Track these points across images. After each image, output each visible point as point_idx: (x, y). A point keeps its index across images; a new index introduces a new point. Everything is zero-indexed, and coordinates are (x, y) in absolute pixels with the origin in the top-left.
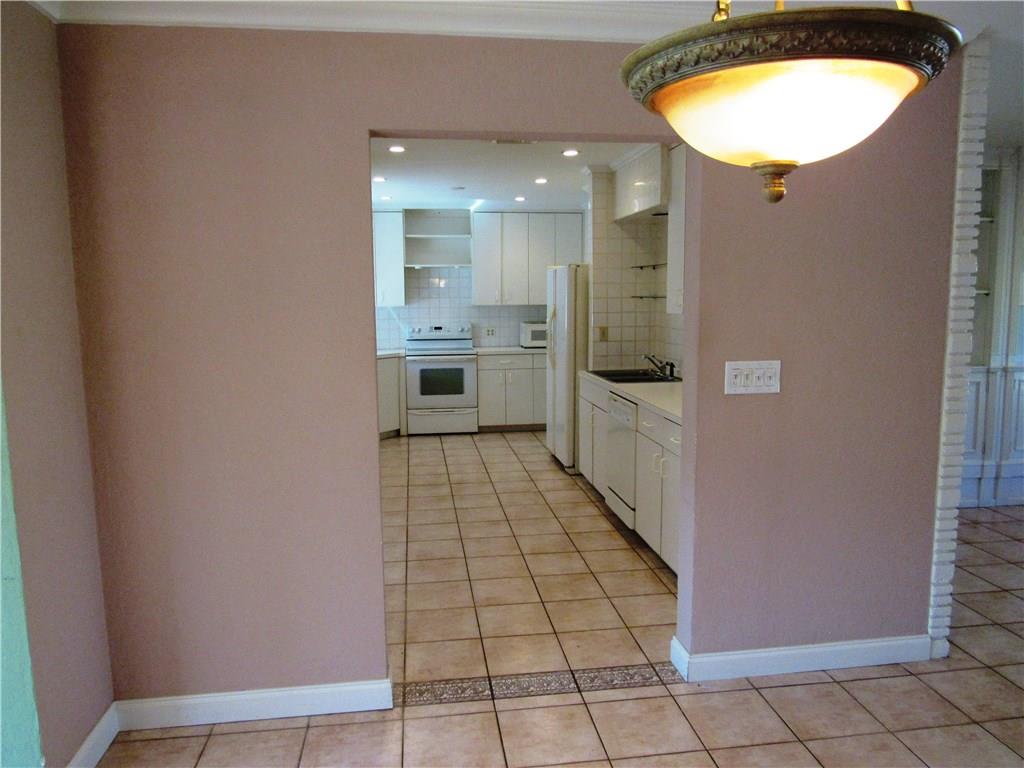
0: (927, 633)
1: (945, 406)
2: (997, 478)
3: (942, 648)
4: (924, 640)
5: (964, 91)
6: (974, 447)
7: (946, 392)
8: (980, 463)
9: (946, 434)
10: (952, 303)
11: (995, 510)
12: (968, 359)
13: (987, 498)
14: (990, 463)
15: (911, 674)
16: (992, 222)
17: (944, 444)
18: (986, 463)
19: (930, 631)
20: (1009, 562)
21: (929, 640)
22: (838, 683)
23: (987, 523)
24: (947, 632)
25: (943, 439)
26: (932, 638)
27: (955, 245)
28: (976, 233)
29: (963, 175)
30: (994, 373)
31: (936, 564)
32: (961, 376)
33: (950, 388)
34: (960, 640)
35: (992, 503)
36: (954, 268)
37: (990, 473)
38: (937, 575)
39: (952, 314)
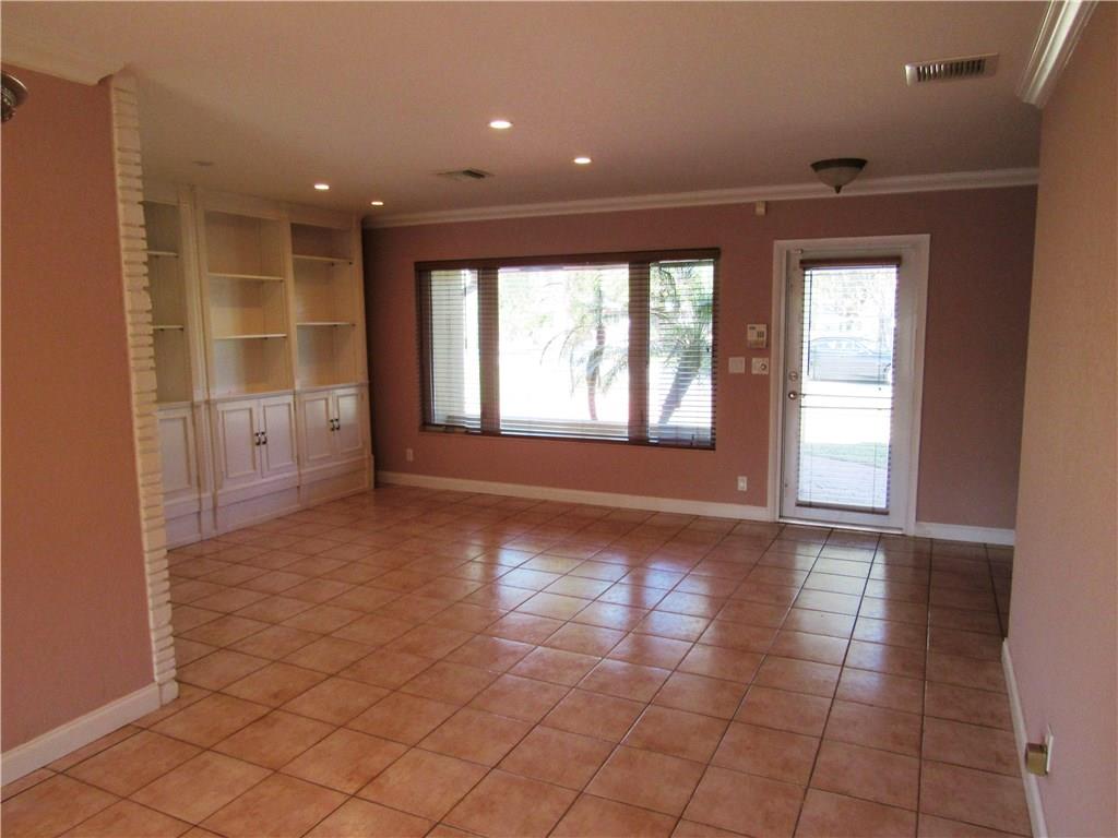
0: (153, 681)
1: (138, 447)
2: (215, 508)
3: (172, 690)
4: (152, 689)
5: (115, 124)
6: (189, 482)
7: (137, 433)
8: (197, 496)
9: (144, 475)
10: (131, 341)
11: (216, 539)
12: (154, 397)
13: (209, 530)
14: (207, 495)
15: (143, 729)
16: (177, 257)
17: (143, 486)
18: (203, 495)
19: (156, 678)
20: (230, 587)
21: (157, 688)
22: (62, 773)
23: (210, 554)
24: (173, 673)
25: (140, 481)
26: (160, 685)
27: (126, 282)
28: (145, 269)
29: (125, 210)
30: (198, 407)
31: (153, 609)
32: (149, 415)
33: (140, 428)
34: (189, 677)
35: (214, 533)
36: (128, 306)
37: (207, 505)
38: (155, 618)
39: (132, 353)
